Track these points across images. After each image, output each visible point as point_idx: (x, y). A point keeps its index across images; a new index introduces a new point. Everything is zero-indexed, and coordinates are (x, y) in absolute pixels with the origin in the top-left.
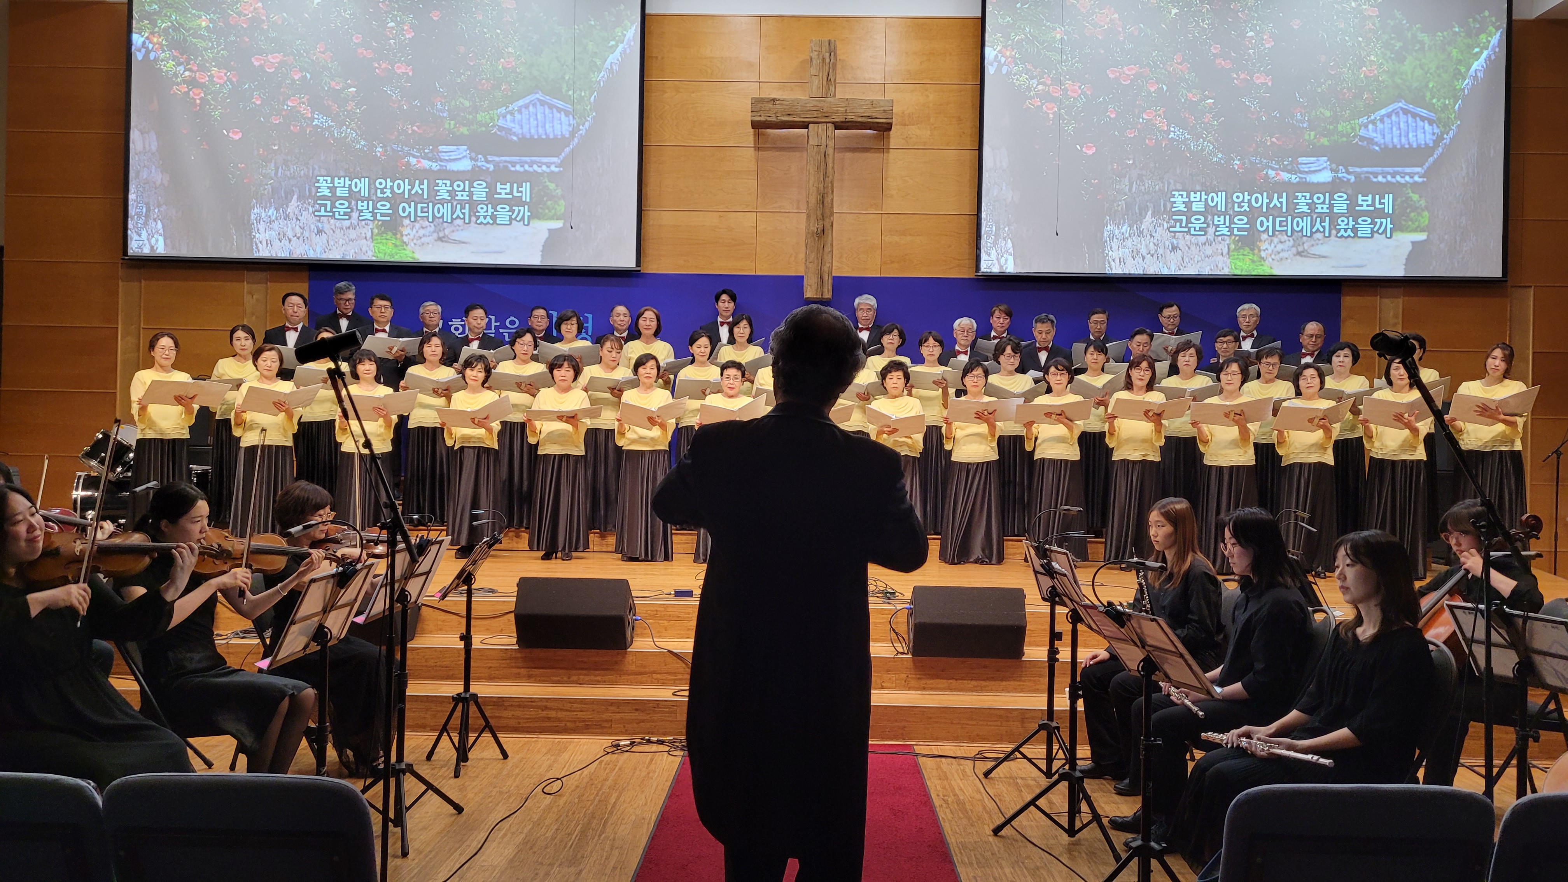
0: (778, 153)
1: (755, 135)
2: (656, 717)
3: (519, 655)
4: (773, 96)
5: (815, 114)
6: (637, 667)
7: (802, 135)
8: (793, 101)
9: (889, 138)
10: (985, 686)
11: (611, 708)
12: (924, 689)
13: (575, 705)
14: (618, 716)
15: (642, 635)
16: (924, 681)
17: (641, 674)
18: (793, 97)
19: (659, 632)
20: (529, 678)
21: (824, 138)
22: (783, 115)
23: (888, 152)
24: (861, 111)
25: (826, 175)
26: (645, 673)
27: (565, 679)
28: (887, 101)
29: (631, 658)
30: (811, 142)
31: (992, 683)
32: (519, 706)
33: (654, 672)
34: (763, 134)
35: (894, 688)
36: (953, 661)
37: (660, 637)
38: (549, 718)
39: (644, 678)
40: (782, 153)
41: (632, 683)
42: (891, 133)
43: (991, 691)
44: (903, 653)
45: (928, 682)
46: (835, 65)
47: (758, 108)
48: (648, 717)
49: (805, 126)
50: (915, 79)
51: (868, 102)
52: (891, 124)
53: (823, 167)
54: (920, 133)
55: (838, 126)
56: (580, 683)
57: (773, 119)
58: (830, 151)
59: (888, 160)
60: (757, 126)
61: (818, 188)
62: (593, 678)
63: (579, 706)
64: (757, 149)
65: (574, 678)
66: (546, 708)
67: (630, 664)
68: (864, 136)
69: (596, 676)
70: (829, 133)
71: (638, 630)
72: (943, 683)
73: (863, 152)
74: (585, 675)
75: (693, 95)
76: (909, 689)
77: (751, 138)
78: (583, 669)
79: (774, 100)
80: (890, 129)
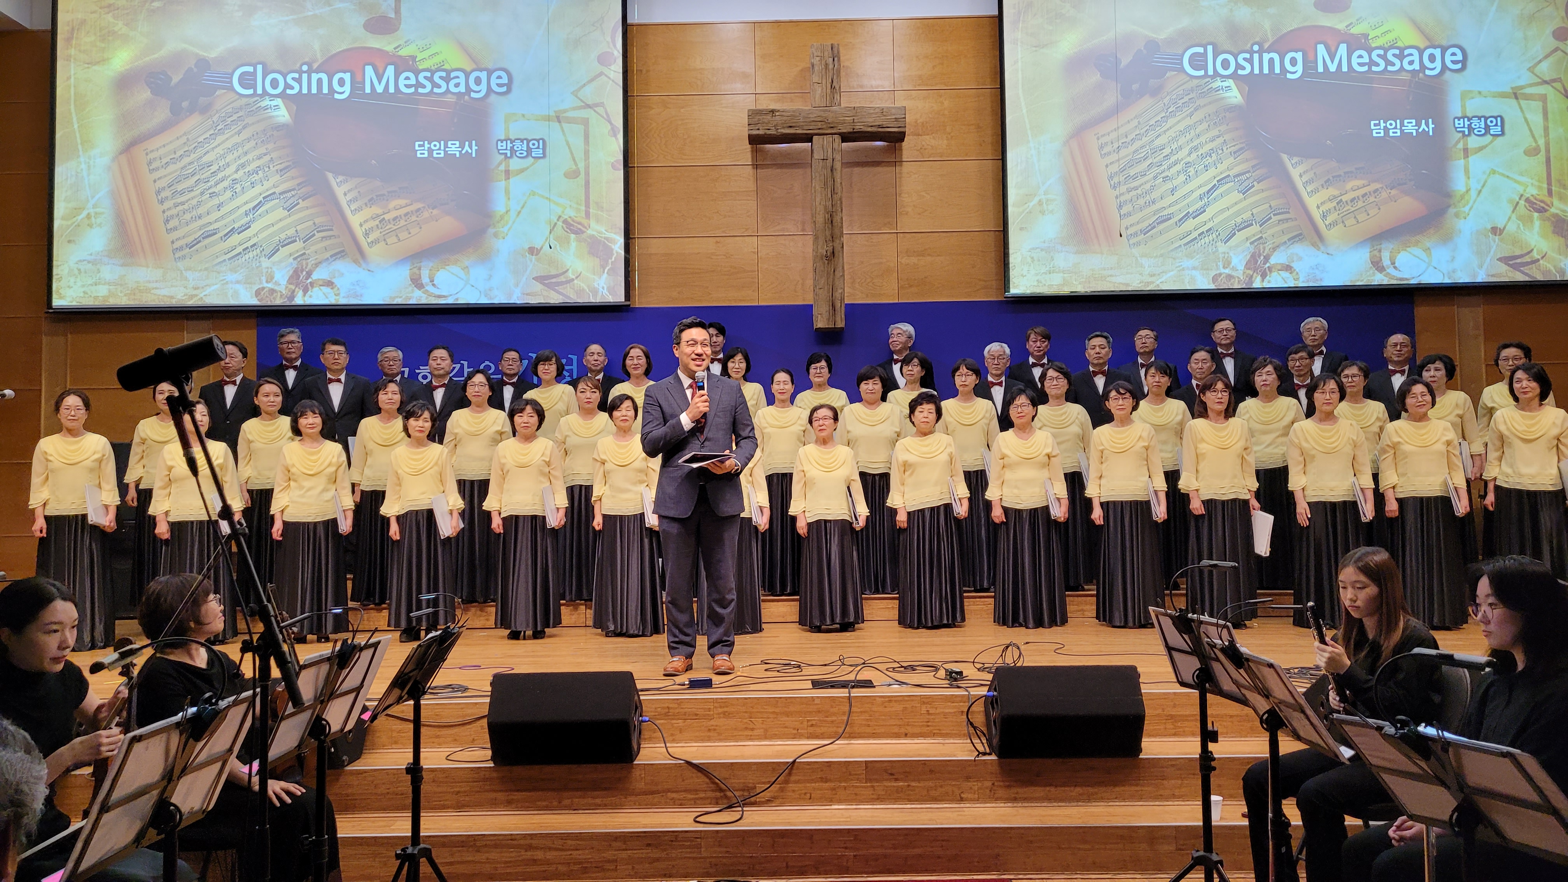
0: (779, 170)
1: (752, 151)
2: (674, 854)
3: (495, 775)
4: (772, 107)
5: (819, 125)
6: (646, 784)
7: (805, 150)
8: (794, 111)
9: (901, 150)
10: (1092, 794)
11: (614, 844)
12: (1015, 800)
13: (570, 842)
14: (624, 855)
15: (650, 739)
16: (1014, 790)
17: (652, 793)
18: (795, 108)
19: (672, 735)
20: (509, 804)
21: (830, 151)
22: (784, 128)
23: (901, 165)
24: (870, 120)
25: (833, 192)
26: (658, 792)
27: (555, 803)
28: (899, 108)
29: (638, 773)
30: (816, 156)
31: (1103, 789)
32: (496, 846)
33: (669, 791)
34: (762, 151)
35: (977, 800)
36: (1050, 762)
37: (673, 741)
38: (535, 860)
39: (657, 798)
40: (784, 170)
41: (641, 805)
42: (904, 144)
43: (1102, 799)
44: (984, 754)
45: (1019, 790)
46: (839, 71)
47: (756, 120)
48: (663, 855)
49: (808, 138)
50: (927, 85)
51: (877, 110)
52: (904, 133)
53: (830, 183)
54: (935, 142)
55: (846, 138)
56: (573, 808)
57: (772, 132)
58: (838, 165)
59: (900, 173)
60: (754, 140)
61: (825, 207)
62: (590, 801)
63: (573, 842)
64: (756, 166)
65: (567, 802)
66: (530, 847)
67: (638, 781)
68: (874, 149)
69: (593, 798)
70: (836, 145)
71: (645, 734)
72: (1039, 791)
73: (873, 166)
74: (580, 797)
75: (682, 110)
76: (997, 799)
77: (749, 155)
78: (577, 790)
79: (773, 111)
80: (903, 140)
